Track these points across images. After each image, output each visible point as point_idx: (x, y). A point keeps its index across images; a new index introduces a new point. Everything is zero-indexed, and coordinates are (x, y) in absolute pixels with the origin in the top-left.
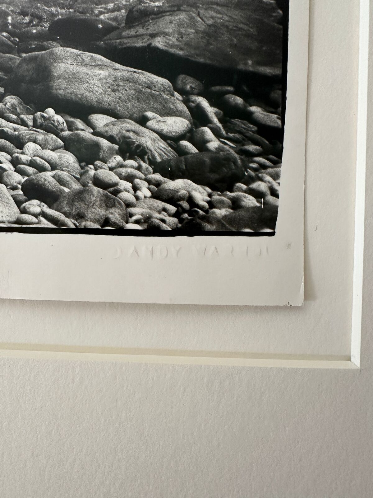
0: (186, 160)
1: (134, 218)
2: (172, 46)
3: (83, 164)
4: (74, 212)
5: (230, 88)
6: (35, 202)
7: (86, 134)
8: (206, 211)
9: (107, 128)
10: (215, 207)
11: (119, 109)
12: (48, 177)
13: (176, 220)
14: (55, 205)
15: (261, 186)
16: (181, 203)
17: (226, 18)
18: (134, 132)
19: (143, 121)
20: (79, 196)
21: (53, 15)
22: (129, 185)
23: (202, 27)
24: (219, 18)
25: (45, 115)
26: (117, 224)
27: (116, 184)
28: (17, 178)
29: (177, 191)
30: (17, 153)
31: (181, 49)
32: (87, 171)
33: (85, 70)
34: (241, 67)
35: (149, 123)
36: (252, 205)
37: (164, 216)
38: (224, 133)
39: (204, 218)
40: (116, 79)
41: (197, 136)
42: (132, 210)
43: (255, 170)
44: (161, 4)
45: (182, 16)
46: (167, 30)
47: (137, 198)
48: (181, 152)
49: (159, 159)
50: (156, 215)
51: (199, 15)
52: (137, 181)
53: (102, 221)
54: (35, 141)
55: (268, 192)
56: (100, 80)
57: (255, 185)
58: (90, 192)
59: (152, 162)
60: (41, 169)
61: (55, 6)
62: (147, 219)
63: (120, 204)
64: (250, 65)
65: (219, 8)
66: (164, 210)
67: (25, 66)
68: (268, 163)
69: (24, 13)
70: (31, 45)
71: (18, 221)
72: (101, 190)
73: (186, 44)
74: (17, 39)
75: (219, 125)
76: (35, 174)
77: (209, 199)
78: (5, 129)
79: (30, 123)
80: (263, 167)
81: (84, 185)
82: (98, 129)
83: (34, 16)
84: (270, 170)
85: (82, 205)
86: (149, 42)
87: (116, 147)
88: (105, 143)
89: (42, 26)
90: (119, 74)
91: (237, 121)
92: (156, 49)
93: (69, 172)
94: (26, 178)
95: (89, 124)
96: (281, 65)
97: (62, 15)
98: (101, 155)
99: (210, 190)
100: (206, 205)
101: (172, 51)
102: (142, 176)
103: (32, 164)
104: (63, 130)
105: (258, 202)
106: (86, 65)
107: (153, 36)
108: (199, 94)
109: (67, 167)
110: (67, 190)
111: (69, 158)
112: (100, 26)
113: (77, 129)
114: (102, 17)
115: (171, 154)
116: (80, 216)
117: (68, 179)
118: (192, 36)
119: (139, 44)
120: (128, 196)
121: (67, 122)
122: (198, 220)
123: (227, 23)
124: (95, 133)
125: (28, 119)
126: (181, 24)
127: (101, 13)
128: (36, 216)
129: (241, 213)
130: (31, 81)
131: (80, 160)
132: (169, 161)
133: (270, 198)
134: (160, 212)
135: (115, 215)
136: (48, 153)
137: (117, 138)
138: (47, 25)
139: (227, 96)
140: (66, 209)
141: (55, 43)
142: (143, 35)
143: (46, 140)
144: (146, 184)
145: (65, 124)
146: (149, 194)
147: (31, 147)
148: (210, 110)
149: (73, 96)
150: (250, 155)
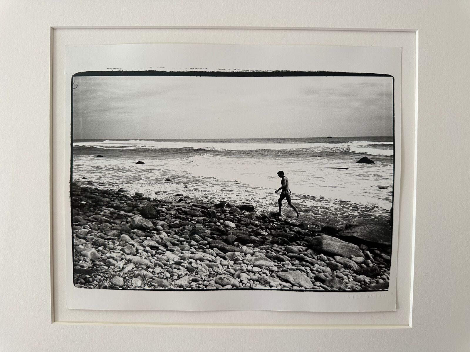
0: (363, 269)
1: (348, 287)
2: (359, 236)
3: (333, 271)
4: (330, 285)
5: (376, 248)
6: (318, 282)
7: (334, 262)
8: (369, 284)
9: (339, 260)
10: (372, 283)
11: (343, 254)
12: (322, 275)
13: (360, 287)
14: (324, 283)
15: (385, 277)
16: (362, 282)
17: (375, 228)
18: (348, 261)
19: (350, 258)
20: (332, 281)
21: (322, 225)
22: (346, 277)
23: (368, 230)
24: (373, 228)
25: (320, 256)
26: (343, 289)
27: (343, 277)
28: (312, 275)
29: (360, 279)
30: (312, 267)
31: (362, 237)
32: (334, 273)
33: (333, 242)
34: (379, 242)
35: (352, 259)
36: (382, 282)
38: (374, 261)
39: (368, 286)
40: (342, 245)
41: (367, 262)
42: (348, 285)
43: (382, 272)
44: (356, 223)
45: (362, 227)
46: (357, 231)
47: (349, 281)
48: (362, 267)
49: (355, 269)
51: (367, 227)
52: (349, 276)
53: (339, 288)
54: (318, 264)
55: (387, 278)
56: (337, 245)
57: (383, 277)
58: (335, 279)
59: (353, 270)
60: (320, 272)
61: (323, 222)
62: (352, 287)
63: (344, 283)
64: (382, 242)
65: (373, 225)
66: (357, 284)
67: (314, 241)
68: (386, 270)
69: (313, 225)
70: (316, 234)
71: (313, 288)
72: (338, 279)
73: (363, 235)
74: (311, 232)
75: (373, 259)
76: (318, 274)
77: (370, 281)
78: (308, 260)
79: (316, 258)
80: (385, 271)
81: (333, 277)
82: (337, 261)
83: (316, 225)
84: (387, 272)
85: (333, 283)
86: (352, 234)
87: (343, 266)
88: (339, 265)
89: (319, 229)
91: (378, 258)
92: (354, 236)
93: (328, 273)
94: (315, 275)
95: (334, 259)
96: (390, 242)
97: (325, 225)
98: (338, 268)
99: (370, 278)
100: (369, 283)
101: (359, 237)
102: (351, 274)
103: (317, 271)
104: (326, 261)
105: (384, 281)
106: (333, 241)
107: (353, 233)
108: (367, 250)
109: (328, 272)
110: (328, 279)
111: (328, 269)
112: (337, 229)
113: (331, 260)
114: (338, 226)
115: (359, 268)
116: (332, 287)
117: (328, 275)
118: (365, 233)
119: (349, 235)
120: (347, 281)
121: (327, 258)
122: (367, 287)
123: (375, 229)
124: (337, 262)
125: (315, 257)
126: (362, 229)
127: (338, 225)
129: (379, 285)
130: (316, 245)
131: (332, 270)
132: (358, 270)
133: (387, 280)
134: (356, 285)
135: (343, 286)
136: (322, 268)
137: (343, 263)
138: (321, 228)
139: (375, 251)
140: (328, 284)
141: (323, 234)
142: (350, 232)
143: (321, 264)
144: (352, 277)
145: (327, 259)
146: (352, 280)
147: (316, 265)
148: (370, 255)
149: (329, 250)
150: (381, 268)
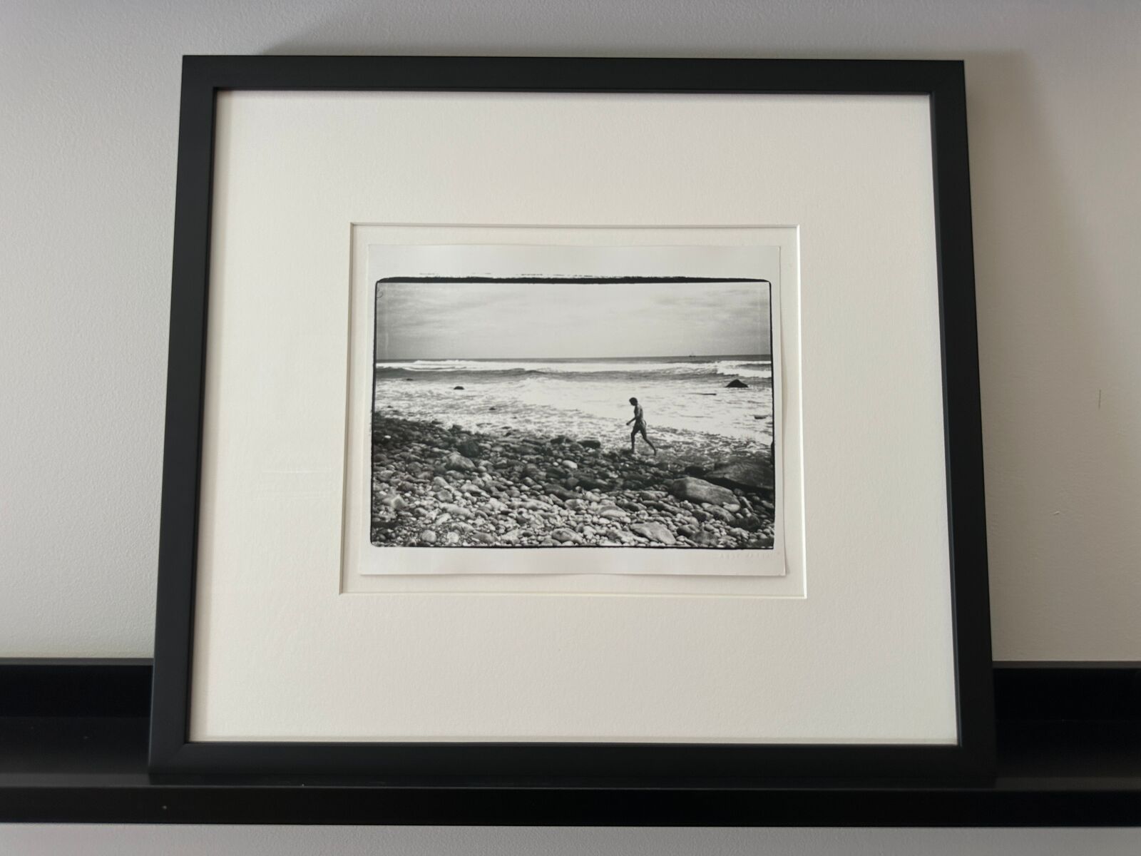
0: (739, 521)
1: (720, 543)
3: (700, 522)
4: (697, 540)
5: (755, 494)
6: (682, 537)
7: (701, 510)
8: (747, 540)
9: (708, 509)
10: (751, 539)
11: (713, 501)
12: (686, 527)
13: (736, 543)
14: (690, 538)
15: (767, 530)
16: (738, 537)
17: (752, 468)
18: (719, 510)
19: (722, 506)
20: (699, 535)
21: (686, 465)
22: (717, 530)
23: (743, 471)
24: (749, 468)
25: (684, 503)
26: (714, 545)
27: (713, 530)
28: (674, 527)
29: (736, 533)
30: (674, 518)
31: (736, 479)
32: (702, 525)
33: (699, 486)
34: (758, 486)
35: (725, 507)
36: (764, 538)
37: (732, 542)
38: (753, 510)
39: (747, 543)
40: (711, 490)
41: (743, 512)
42: (720, 540)
43: (764, 524)
44: (727, 462)
45: (735, 467)
46: (730, 472)
47: (721, 535)
48: (737, 518)
49: (729, 520)
50: (729, 542)
51: (741, 466)
52: (721, 529)
53: (708, 544)
54: (681, 513)
55: (770, 533)
56: (705, 490)
57: (765, 530)
58: (703, 533)
59: (726, 522)
60: (684, 524)
61: (687, 461)
62: (725, 543)
63: (715, 537)
64: (761, 485)
65: (749, 464)
66: (732, 540)
67: (676, 484)
68: (770, 522)
69: (674, 464)
70: (678, 476)
71: (676, 544)
72: (707, 532)
73: (737, 477)
74: (672, 474)
75: (751, 507)
76: (681, 526)
77: (748, 535)
78: (669, 508)
79: (679, 506)
80: (768, 523)
81: (701, 530)
83: (679, 465)
84: (770, 524)
85: (700, 538)
86: (723, 476)
87: (712, 516)
88: (708, 514)
89: (682, 469)
90: (712, 488)
91: (757, 506)
92: (726, 479)
93: (694, 525)
94: (678, 527)
95: (701, 506)
96: (773, 485)
97: (689, 464)
98: (707, 519)
99: (748, 532)
100: (747, 538)
101: (733, 479)
102: (723, 527)
103: (680, 522)
104: (692, 509)
105: (766, 536)
106: (699, 484)
107: (725, 474)
108: (743, 496)
109: (694, 523)
110: (694, 532)
111: (694, 520)
112: (704, 469)
113: (697, 509)
114: (705, 466)
115: (733, 518)
116: (700, 542)
117: (694, 528)
118: (740, 474)
119: (720, 477)
120: (718, 534)
121: (693, 506)
122: (745, 544)
123: (752, 470)
124: (704, 510)
125: (678, 504)
126: (735, 469)
127: (705, 464)
128: (683, 542)
129: (761, 541)
130: (679, 490)
131: (699, 520)
132: (732, 521)
133: (771, 535)
135: (713, 542)
137: (713, 512)
138: (684, 468)
139: (754, 497)
140: (694, 539)
141: (687, 476)
142: (721, 473)
143: (685, 513)
144: (724, 530)
146: (726, 533)
147: (679, 515)
148: (747, 502)
149: (695, 496)
150: (763, 519)
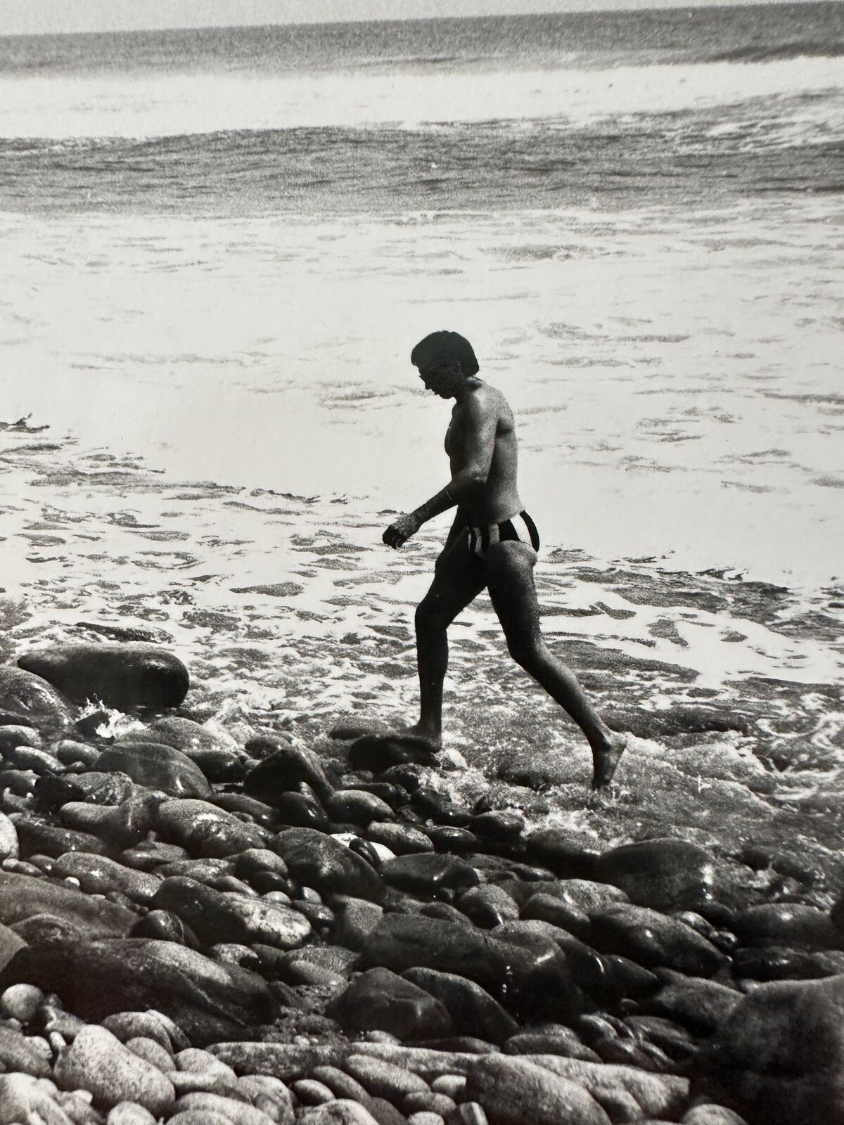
67: (755, 1020)
69: (754, 860)
70: (775, 956)
74: (732, 937)
83: (785, 870)
89: (809, 903)
130: (776, 1068)
138: (828, 900)
